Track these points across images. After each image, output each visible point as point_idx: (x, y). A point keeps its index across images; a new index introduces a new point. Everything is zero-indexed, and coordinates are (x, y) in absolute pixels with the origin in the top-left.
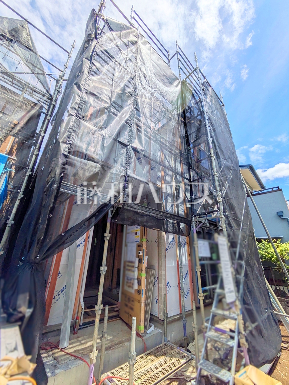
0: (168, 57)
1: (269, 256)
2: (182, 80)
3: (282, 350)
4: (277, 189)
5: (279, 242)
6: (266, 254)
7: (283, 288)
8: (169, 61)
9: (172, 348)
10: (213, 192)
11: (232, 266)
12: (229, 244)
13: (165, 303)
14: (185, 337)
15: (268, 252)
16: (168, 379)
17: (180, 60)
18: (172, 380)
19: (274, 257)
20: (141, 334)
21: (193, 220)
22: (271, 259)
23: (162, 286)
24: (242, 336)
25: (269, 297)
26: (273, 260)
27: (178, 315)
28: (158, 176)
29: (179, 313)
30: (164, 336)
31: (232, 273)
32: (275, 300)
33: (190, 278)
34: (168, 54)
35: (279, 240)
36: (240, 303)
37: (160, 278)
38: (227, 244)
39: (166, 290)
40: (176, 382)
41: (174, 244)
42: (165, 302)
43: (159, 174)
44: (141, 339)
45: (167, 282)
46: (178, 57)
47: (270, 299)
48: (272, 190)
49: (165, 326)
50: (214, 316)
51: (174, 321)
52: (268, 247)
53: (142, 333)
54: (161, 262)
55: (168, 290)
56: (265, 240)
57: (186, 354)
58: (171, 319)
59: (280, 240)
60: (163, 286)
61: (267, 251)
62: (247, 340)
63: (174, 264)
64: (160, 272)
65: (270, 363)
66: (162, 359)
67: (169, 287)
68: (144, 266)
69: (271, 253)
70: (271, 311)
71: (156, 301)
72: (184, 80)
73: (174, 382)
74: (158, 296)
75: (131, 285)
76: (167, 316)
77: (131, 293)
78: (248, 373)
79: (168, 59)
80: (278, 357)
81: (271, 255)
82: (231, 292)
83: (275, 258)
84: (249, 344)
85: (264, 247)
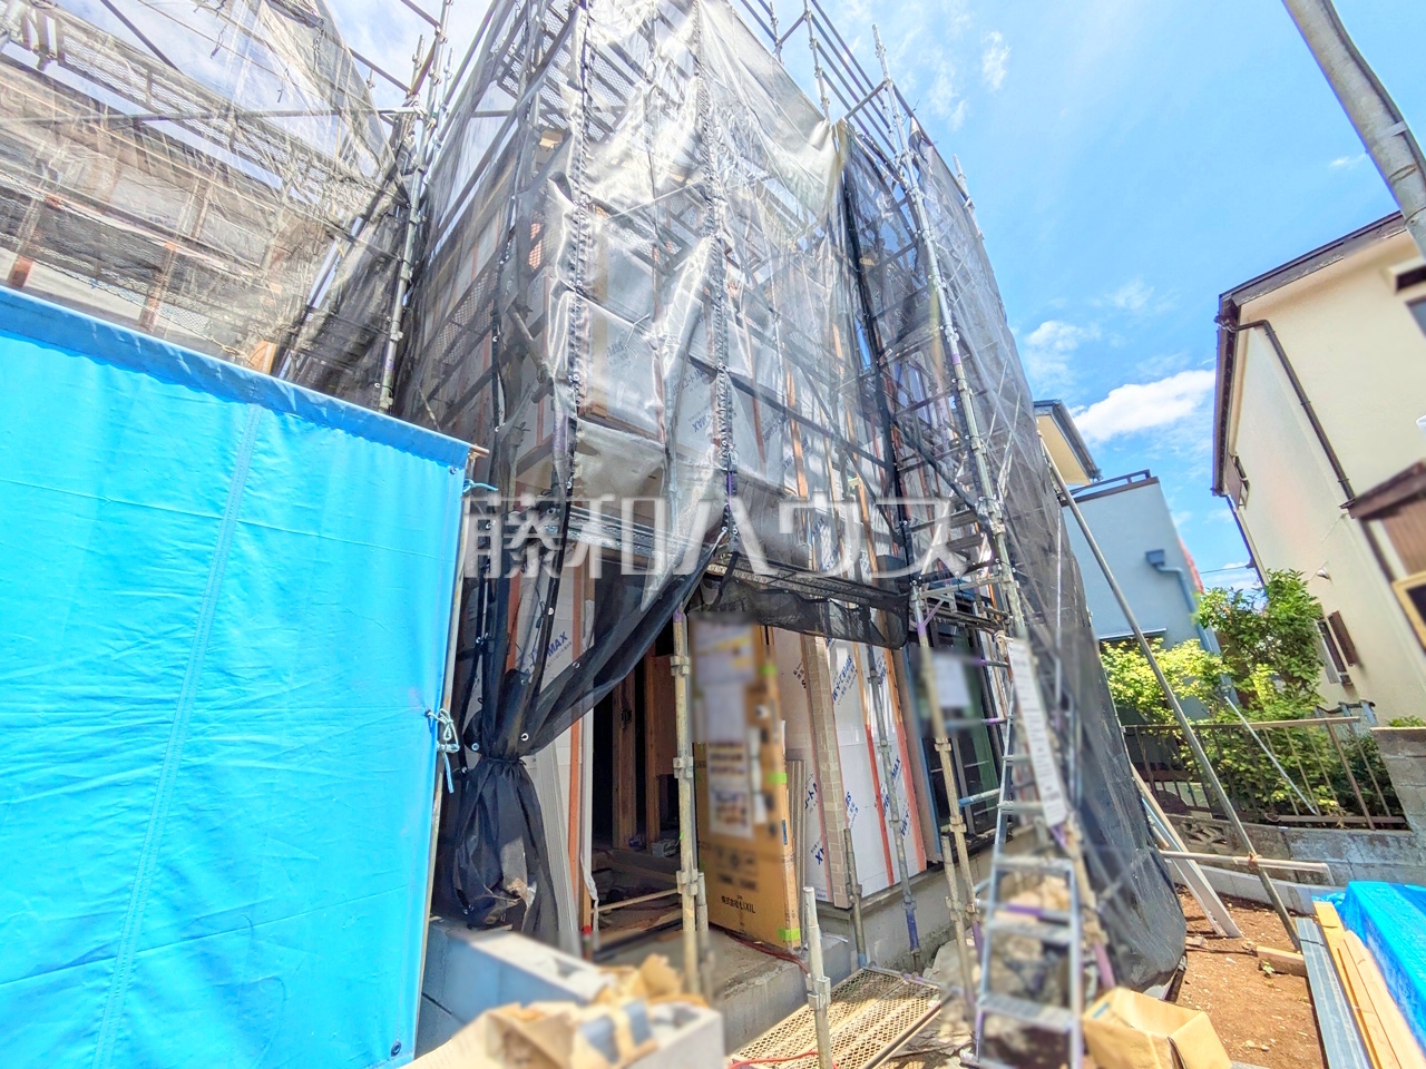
0: (772, 30)
1: (1130, 692)
2: (834, 122)
3: (1188, 953)
4: (1143, 477)
5: (1158, 647)
6: (1120, 687)
7: (1176, 786)
8: (779, 46)
9: (889, 979)
10: (976, 505)
11: (1048, 724)
12: (1036, 660)
13: (850, 855)
14: (916, 950)
15: (1127, 679)
16: (892, 1059)
17: (819, 47)
18: (903, 1060)
19: (1145, 694)
20: (793, 953)
21: (914, 597)
22: (1135, 702)
23: (834, 806)
24: (1089, 914)
25: (1144, 809)
26: (1143, 703)
27: (884, 891)
28: (786, 457)
29: (888, 885)
30: (854, 953)
31: (1051, 743)
32: (1159, 817)
33: (907, 779)
34: (773, 19)
35: (1157, 640)
36: (1077, 826)
37: (824, 785)
38: (1031, 661)
39: (847, 820)
40: (915, 1063)
41: (852, 676)
42: (848, 856)
43: (788, 453)
44: (794, 965)
45: (846, 796)
46: (811, 33)
47: (1145, 815)
48: (1129, 481)
49: (858, 922)
50: (1001, 874)
51: (879, 908)
52: (1124, 666)
53: (797, 949)
54: (824, 736)
55: (851, 818)
56: (1114, 642)
57: (935, 987)
58: (869, 904)
59: (1161, 639)
60: (836, 809)
61: (1123, 678)
62: (1104, 925)
63: (858, 738)
64: (823, 768)
65: (1164, 983)
66: (870, 1007)
67: (851, 810)
68: (779, 751)
69: (1136, 682)
70: (1152, 849)
71: (818, 857)
72: (840, 121)
73: (911, 1064)
74: (825, 839)
75: (738, 814)
76: (860, 895)
77: (743, 840)
78: (1115, 1007)
79: (775, 39)
80: (1179, 970)
81: (1135, 688)
82: (1054, 796)
83: (1147, 696)
84: (1109, 935)
85: (1112, 666)
